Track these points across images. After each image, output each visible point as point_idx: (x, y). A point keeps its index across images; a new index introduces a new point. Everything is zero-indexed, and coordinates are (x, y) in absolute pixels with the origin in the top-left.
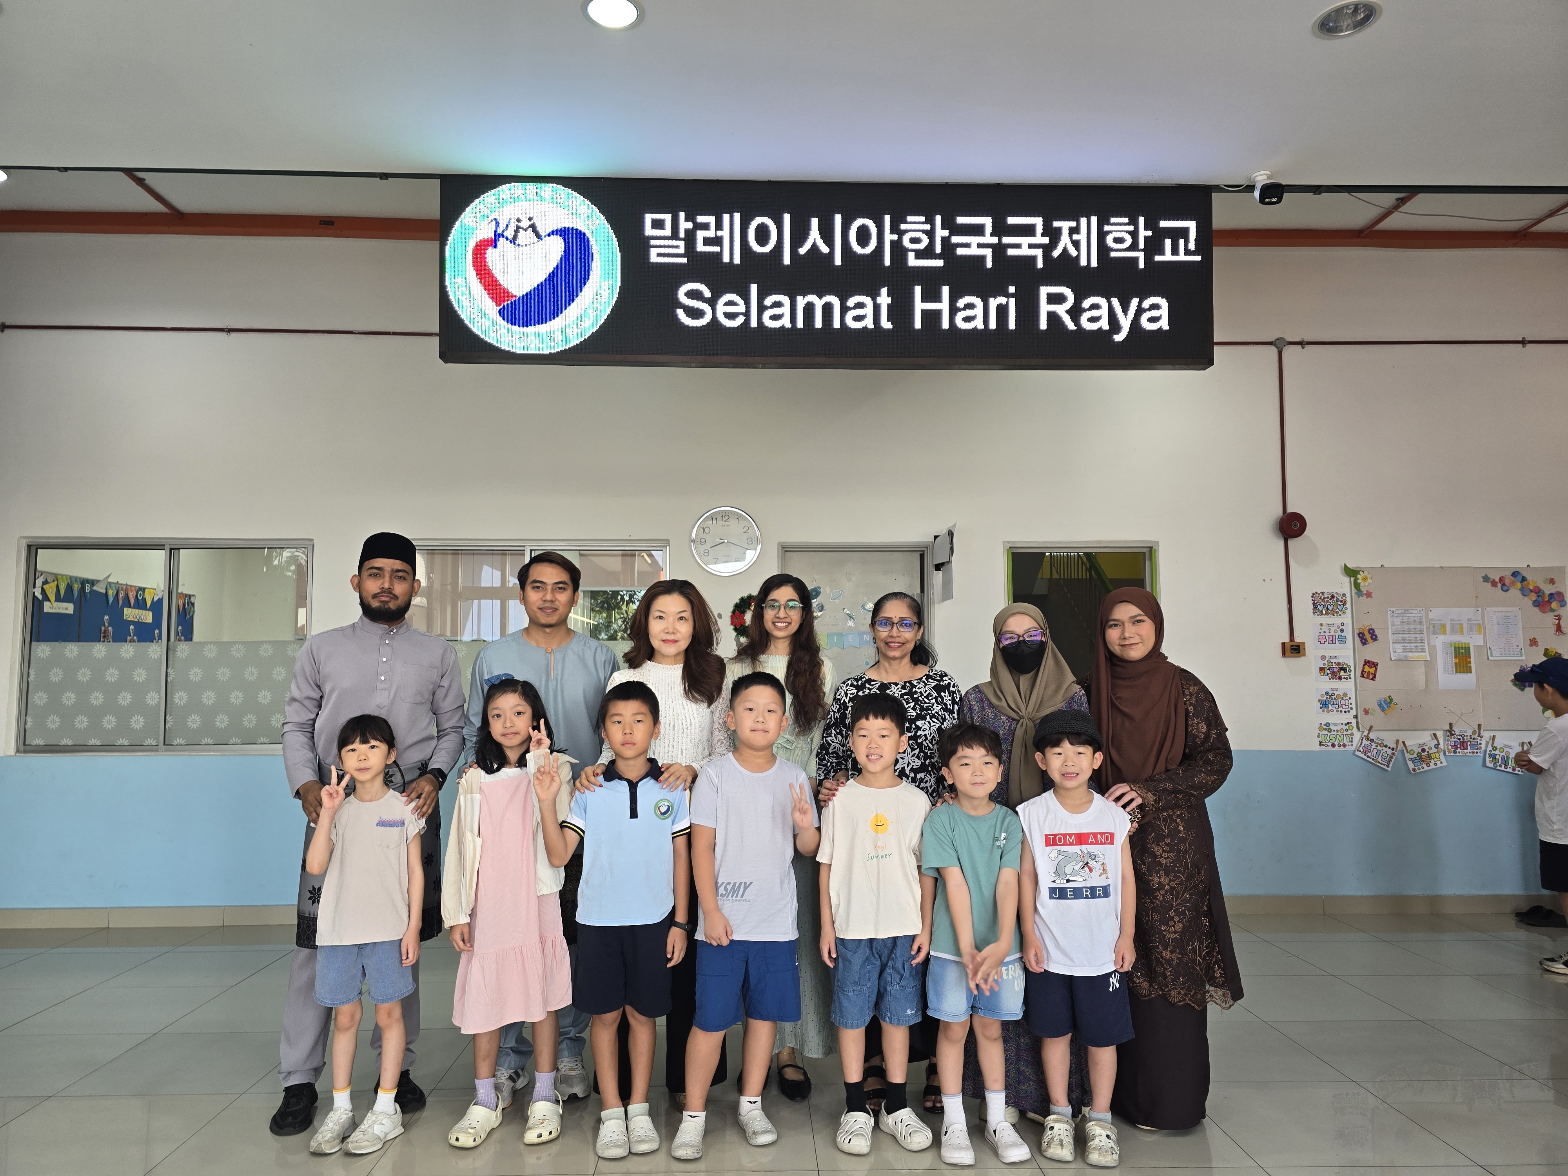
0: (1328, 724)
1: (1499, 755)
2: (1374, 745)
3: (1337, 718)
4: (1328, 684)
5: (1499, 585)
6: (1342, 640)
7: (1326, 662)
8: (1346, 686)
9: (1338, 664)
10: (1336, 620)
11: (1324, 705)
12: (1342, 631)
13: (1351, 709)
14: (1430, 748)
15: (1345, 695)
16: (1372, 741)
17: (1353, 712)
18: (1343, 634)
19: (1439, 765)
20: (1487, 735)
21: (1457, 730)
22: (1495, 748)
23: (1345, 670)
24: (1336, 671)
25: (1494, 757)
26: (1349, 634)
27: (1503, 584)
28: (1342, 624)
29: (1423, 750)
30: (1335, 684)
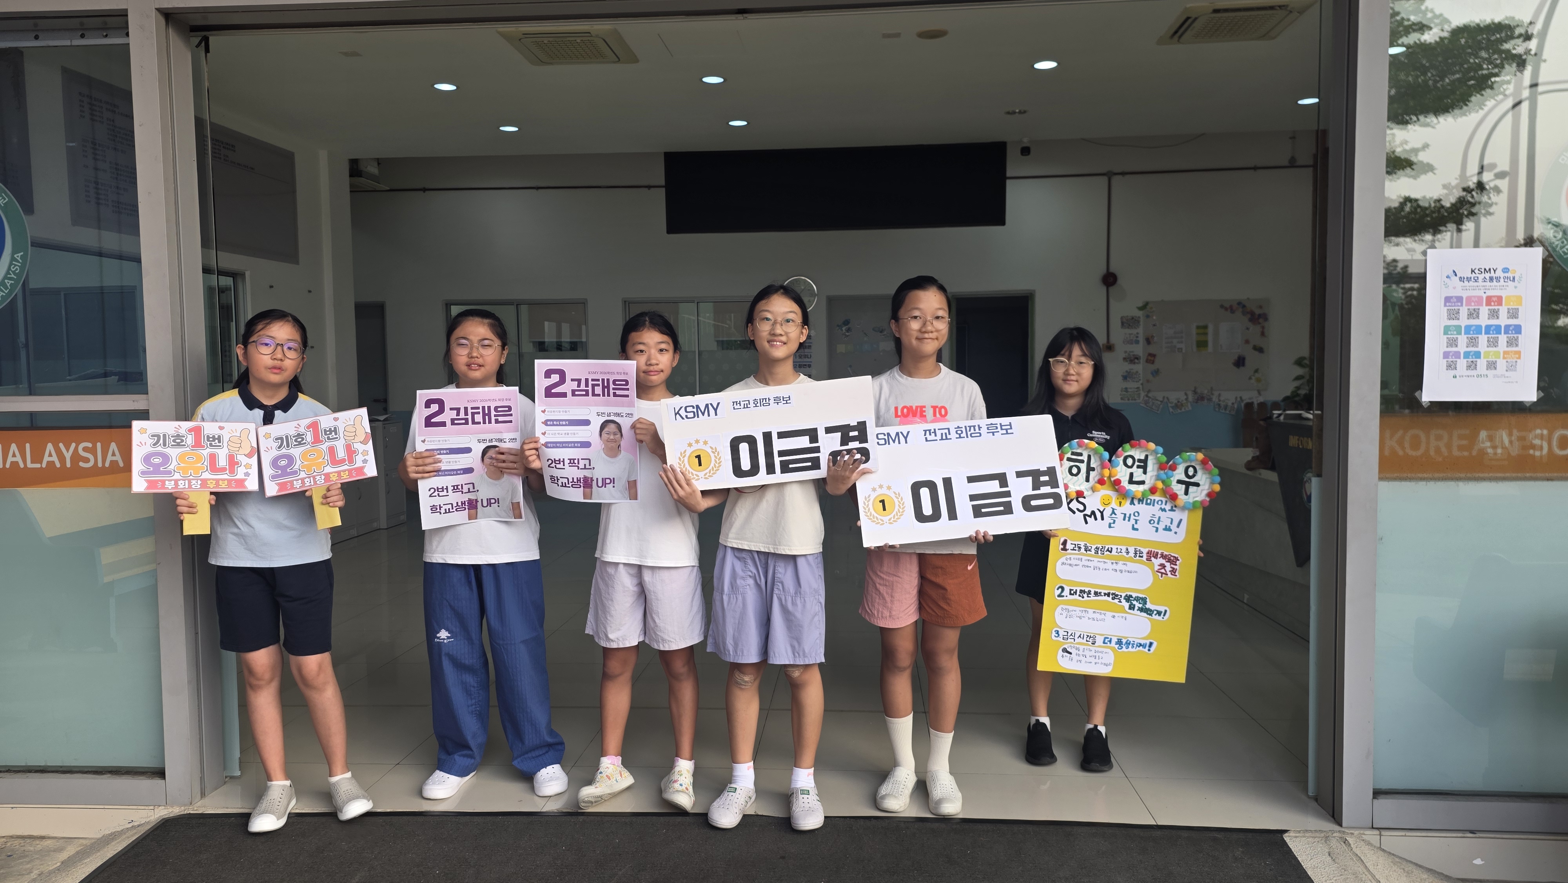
0: (1126, 388)
1: (1222, 404)
2: (1151, 400)
3: (1131, 385)
4: (1127, 367)
5: (1229, 310)
6: (1137, 342)
7: (1127, 354)
8: (1138, 368)
9: (1134, 355)
10: (1134, 331)
11: (1125, 378)
12: (1137, 337)
13: (1140, 380)
14: (1182, 401)
15: (1137, 372)
16: (1150, 397)
17: (1141, 382)
18: (1138, 339)
19: (1187, 409)
20: (1216, 393)
21: (1199, 391)
22: (1220, 400)
23: (1137, 359)
24: (1132, 359)
25: (1219, 405)
26: (1141, 339)
27: (1232, 310)
28: (1138, 333)
29: (1179, 402)
30: (1132, 366)
